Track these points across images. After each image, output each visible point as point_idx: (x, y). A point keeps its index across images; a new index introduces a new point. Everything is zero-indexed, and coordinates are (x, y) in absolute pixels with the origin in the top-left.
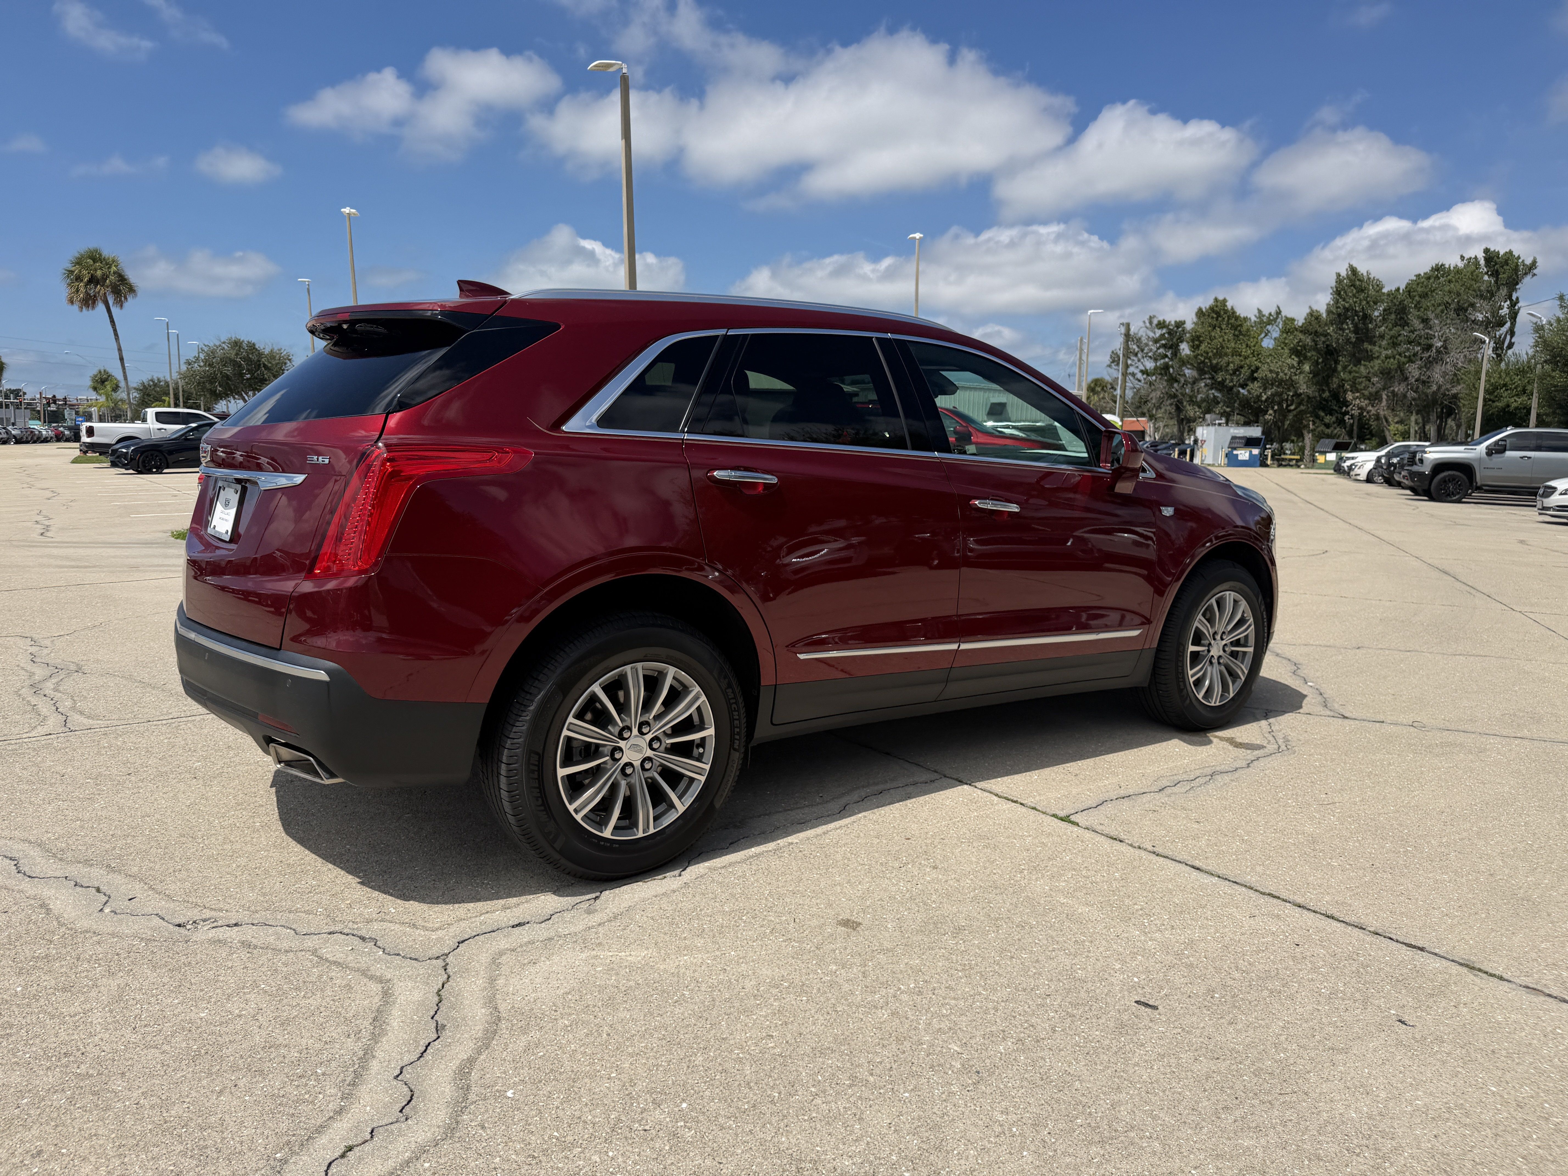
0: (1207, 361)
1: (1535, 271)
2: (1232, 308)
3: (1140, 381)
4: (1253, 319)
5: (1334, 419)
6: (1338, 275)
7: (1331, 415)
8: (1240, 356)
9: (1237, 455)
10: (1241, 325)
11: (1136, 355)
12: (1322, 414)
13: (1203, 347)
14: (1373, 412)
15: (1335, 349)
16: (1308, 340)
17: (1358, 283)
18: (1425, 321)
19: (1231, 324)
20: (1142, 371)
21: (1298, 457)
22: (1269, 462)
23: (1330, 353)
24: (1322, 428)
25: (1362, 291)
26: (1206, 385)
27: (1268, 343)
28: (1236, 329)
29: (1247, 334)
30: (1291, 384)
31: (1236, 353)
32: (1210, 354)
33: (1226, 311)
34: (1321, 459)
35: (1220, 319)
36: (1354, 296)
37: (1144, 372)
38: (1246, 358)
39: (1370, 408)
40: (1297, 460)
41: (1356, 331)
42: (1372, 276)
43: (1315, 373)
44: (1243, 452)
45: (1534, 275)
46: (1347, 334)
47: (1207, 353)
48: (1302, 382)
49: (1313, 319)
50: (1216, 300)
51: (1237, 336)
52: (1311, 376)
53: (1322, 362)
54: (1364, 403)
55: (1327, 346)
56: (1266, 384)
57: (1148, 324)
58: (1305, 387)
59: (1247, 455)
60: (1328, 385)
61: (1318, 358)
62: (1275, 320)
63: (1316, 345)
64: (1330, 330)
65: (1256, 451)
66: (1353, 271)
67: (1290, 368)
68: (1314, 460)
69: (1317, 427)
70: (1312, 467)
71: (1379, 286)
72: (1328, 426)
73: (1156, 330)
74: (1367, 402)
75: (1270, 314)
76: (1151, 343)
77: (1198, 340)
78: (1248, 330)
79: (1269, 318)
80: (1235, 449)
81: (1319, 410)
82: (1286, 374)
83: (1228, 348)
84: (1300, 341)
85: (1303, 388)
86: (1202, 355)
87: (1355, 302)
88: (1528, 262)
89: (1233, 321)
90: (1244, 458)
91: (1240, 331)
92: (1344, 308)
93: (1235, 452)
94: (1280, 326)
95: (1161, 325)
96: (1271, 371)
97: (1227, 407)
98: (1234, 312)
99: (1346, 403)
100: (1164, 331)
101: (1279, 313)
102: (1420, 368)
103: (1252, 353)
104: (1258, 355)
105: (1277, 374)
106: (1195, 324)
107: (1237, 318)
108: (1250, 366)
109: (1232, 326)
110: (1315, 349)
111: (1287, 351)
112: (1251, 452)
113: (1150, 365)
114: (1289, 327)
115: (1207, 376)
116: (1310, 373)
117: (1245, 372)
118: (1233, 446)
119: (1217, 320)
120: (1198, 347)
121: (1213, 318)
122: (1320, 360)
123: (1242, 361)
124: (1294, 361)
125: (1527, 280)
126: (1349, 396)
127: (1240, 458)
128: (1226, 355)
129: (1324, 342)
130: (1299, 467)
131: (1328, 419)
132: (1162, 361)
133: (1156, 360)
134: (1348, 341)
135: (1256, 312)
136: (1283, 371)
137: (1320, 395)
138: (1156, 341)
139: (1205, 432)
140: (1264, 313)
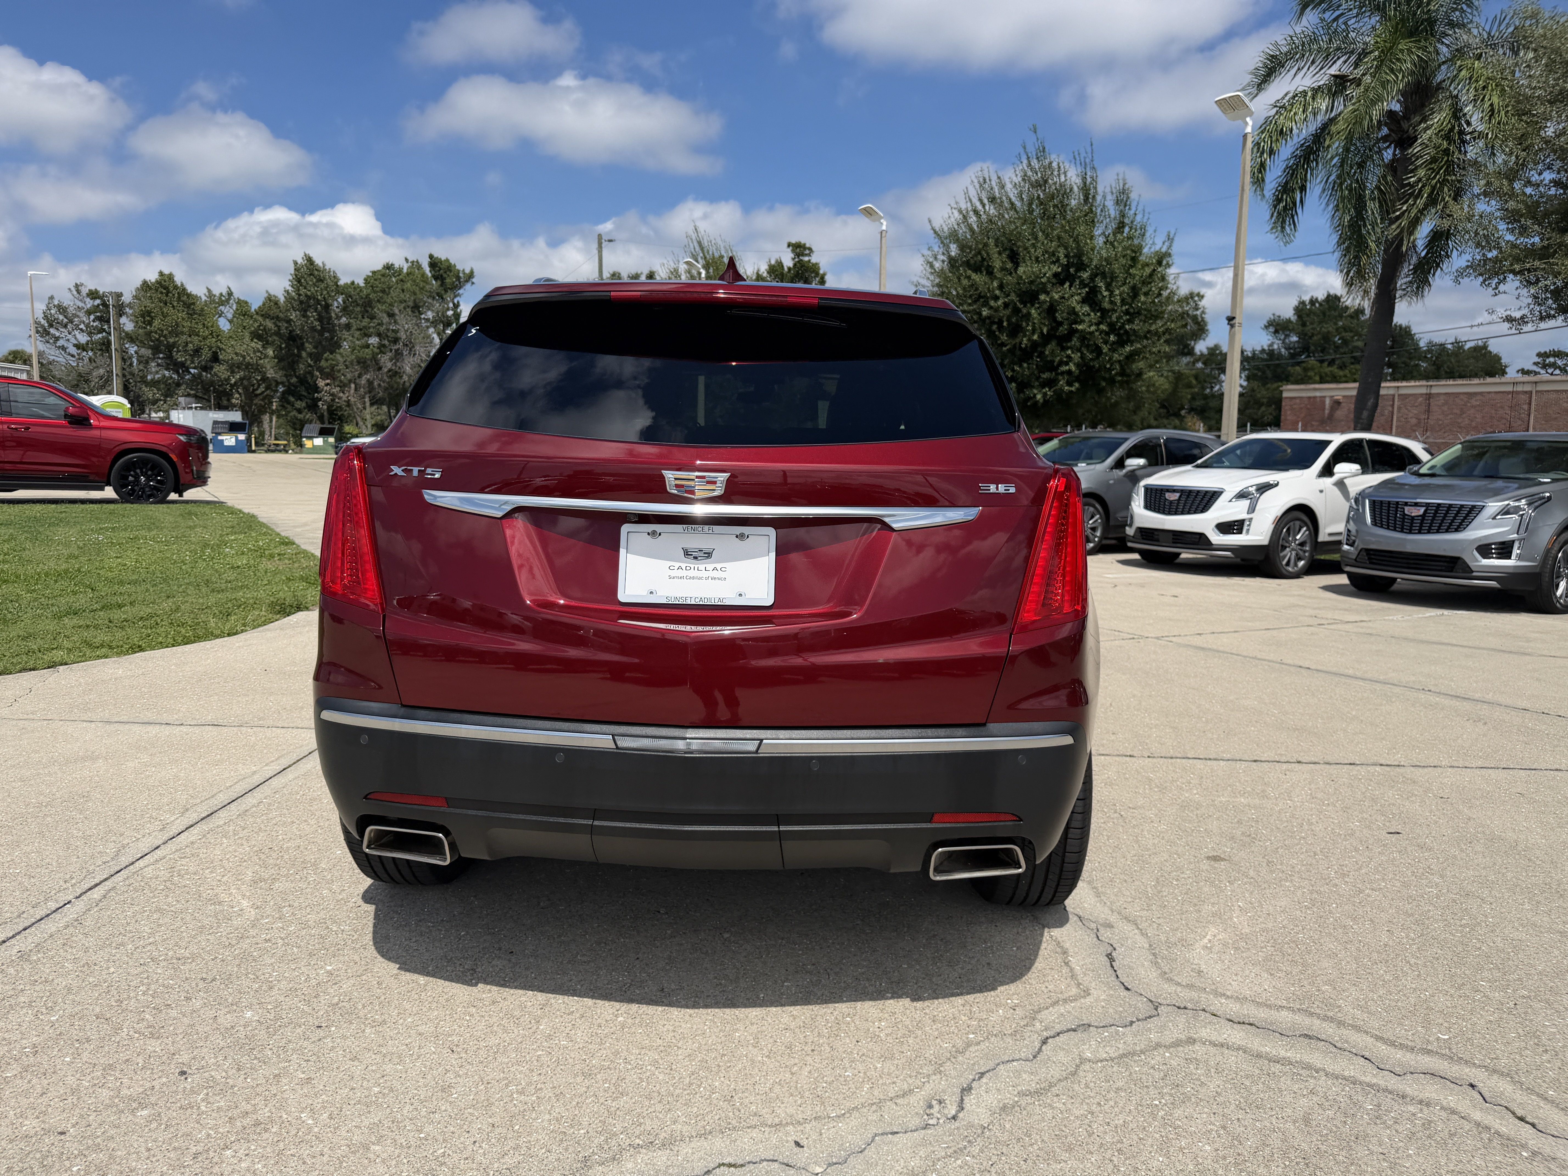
0: (162, 338)
1: (474, 280)
2: (182, 285)
3: (73, 356)
4: (204, 298)
5: (304, 404)
6: (295, 263)
7: (301, 400)
8: (199, 336)
9: (222, 441)
10: (194, 304)
11: (65, 326)
12: (292, 399)
13: (156, 323)
14: (344, 398)
15: (298, 335)
16: (269, 324)
17: (316, 273)
18: (391, 315)
19: (183, 301)
20: (75, 345)
21: (285, 442)
22: (253, 448)
23: (293, 340)
24: (294, 413)
25: (322, 281)
26: (158, 365)
27: (224, 325)
28: (188, 307)
29: (202, 313)
30: (258, 368)
31: (192, 333)
32: (165, 332)
33: (176, 287)
34: (308, 444)
35: (170, 295)
36: (314, 285)
37: (78, 346)
38: (205, 338)
39: (341, 395)
40: (285, 446)
41: (320, 319)
42: (327, 267)
43: (280, 359)
44: (228, 437)
45: (473, 283)
46: (312, 323)
47: (162, 331)
48: (268, 368)
49: (272, 304)
50: (161, 274)
51: (191, 315)
52: (276, 360)
53: (286, 347)
54: (336, 390)
55: (291, 331)
56: (233, 367)
57: (75, 293)
58: (272, 371)
59: (233, 440)
60: (294, 370)
61: (281, 343)
62: (228, 301)
63: (279, 330)
64: (293, 316)
65: (242, 437)
66: (310, 260)
67: (254, 352)
68: (301, 445)
69: (289, 412)
70: (301, 452)
71: (336, 279)
72: (299, 411)
73: (88, 300)
74: (338, 389)
75: (221, 294)
76: (81, 314)
77: (149, 316)
78: (202, 310)
79: (220, 298)
80: (220, 434)
81: (289, 394)
82: (251, 358)
83: (183, 327)
84: (261, 325)
85: (271, 374)
86: (156, 333)
87: (317, 291)
88: (467, 271)
89: (185, 298)
90: (230, 444)
91: (193, 309)
92: (306, 296)
93: (220, 438)
94: (234, 307)
95: (93, 295)
96: (236, 354)
97: (191, 389)
98: (184, 289)
99: (317, 389)
100: (98, 302)
101: (230, 294)
102: (391, 360)
103: (211, 334)
104: (218, 336)
105: (244, 357)
106: (135, 297)
107: (189, 295)
108: (210, 348)
109: (185, 304)
110: (278, 333)
111: (247, 334)
112: (237, 438)
113: (83, 338)
114: (243, 310)
115: (161, 356)
116: (275, 358)
117: (206, 354)
118: (217, 431)
119: (167, 296)
120: (150, 323)
121: (161, 293)
122: (283, 346)
123: (201, 341)
124: (259, 345)
125: (468, 286)
126: (321, 383)
127: (226, 443)
128: (182, 333)
129: (287, 328)
130: (287, 452)
131: (299, 404)
132: (100, 336)
133: (90, 334)
134: (313, 329)
135: (205, 291)
136: (249, 355)
137: (288, 381)
138: (89, 313)
139: (181, 416)
140: (214, 293)
